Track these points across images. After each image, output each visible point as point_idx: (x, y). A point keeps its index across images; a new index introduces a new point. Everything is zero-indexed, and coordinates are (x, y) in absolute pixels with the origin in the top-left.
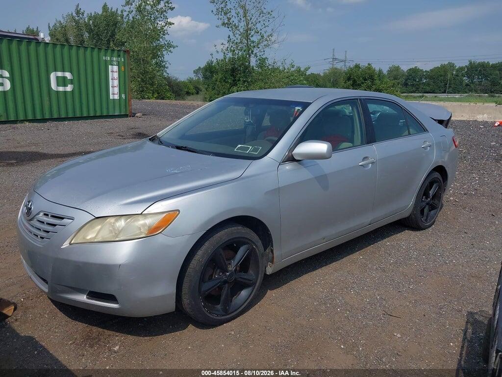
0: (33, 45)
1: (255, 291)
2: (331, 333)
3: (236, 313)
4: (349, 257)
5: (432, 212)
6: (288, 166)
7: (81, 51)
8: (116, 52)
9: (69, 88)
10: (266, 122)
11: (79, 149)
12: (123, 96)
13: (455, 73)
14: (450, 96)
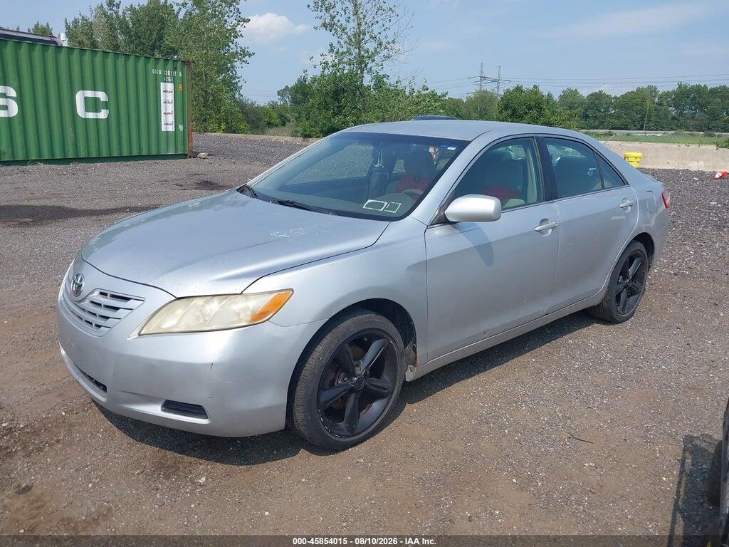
0: (51, 51)
1: (391, 403)
2: (498, 463)
3: (365, 433)
4: (516, 359)
5: (632, 298)
6: (439, 231)
7: (121, 60)
8: (171, 62)
9: (103, 114)
10: (399, 168)
11: (121, 204)
12: (181, 127)
13: (656, 100)
14: (650, 134)
